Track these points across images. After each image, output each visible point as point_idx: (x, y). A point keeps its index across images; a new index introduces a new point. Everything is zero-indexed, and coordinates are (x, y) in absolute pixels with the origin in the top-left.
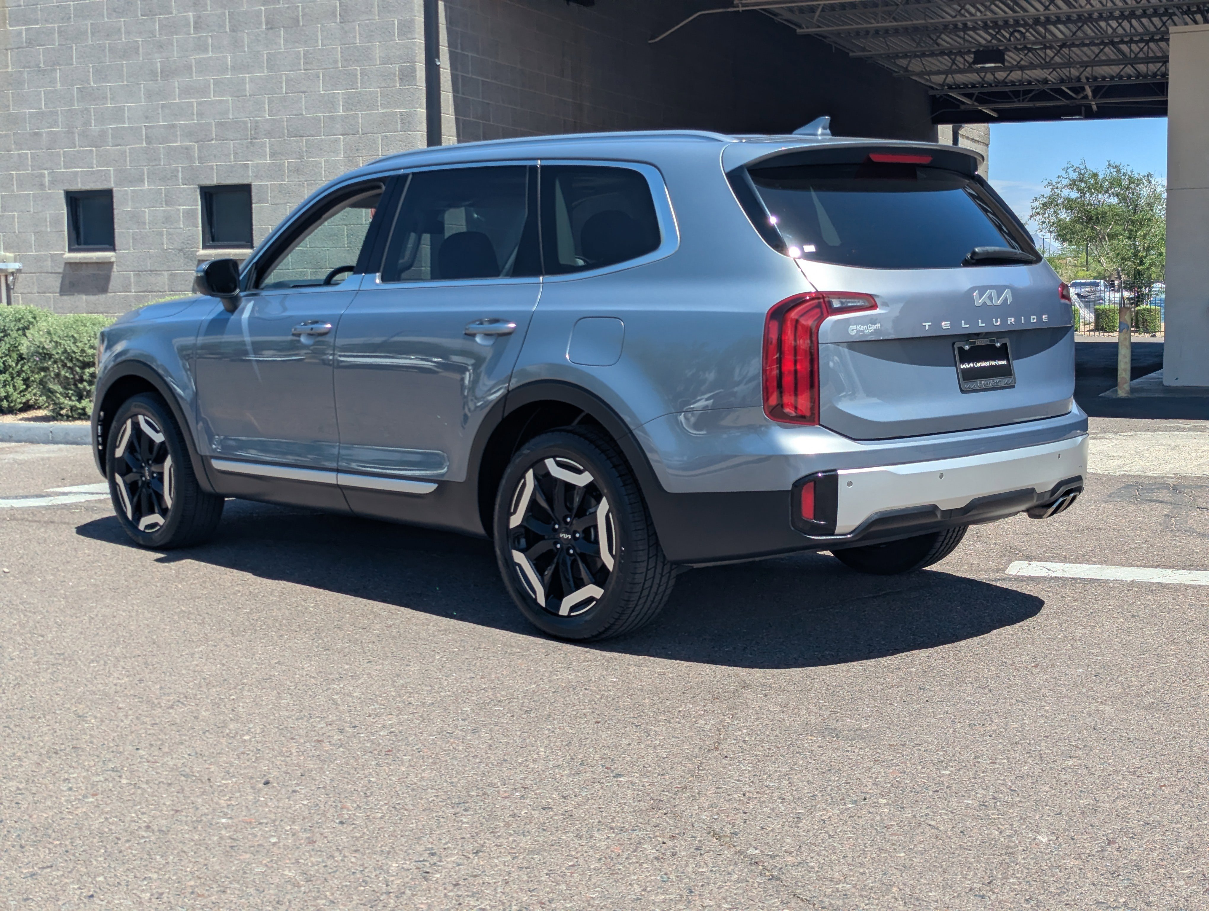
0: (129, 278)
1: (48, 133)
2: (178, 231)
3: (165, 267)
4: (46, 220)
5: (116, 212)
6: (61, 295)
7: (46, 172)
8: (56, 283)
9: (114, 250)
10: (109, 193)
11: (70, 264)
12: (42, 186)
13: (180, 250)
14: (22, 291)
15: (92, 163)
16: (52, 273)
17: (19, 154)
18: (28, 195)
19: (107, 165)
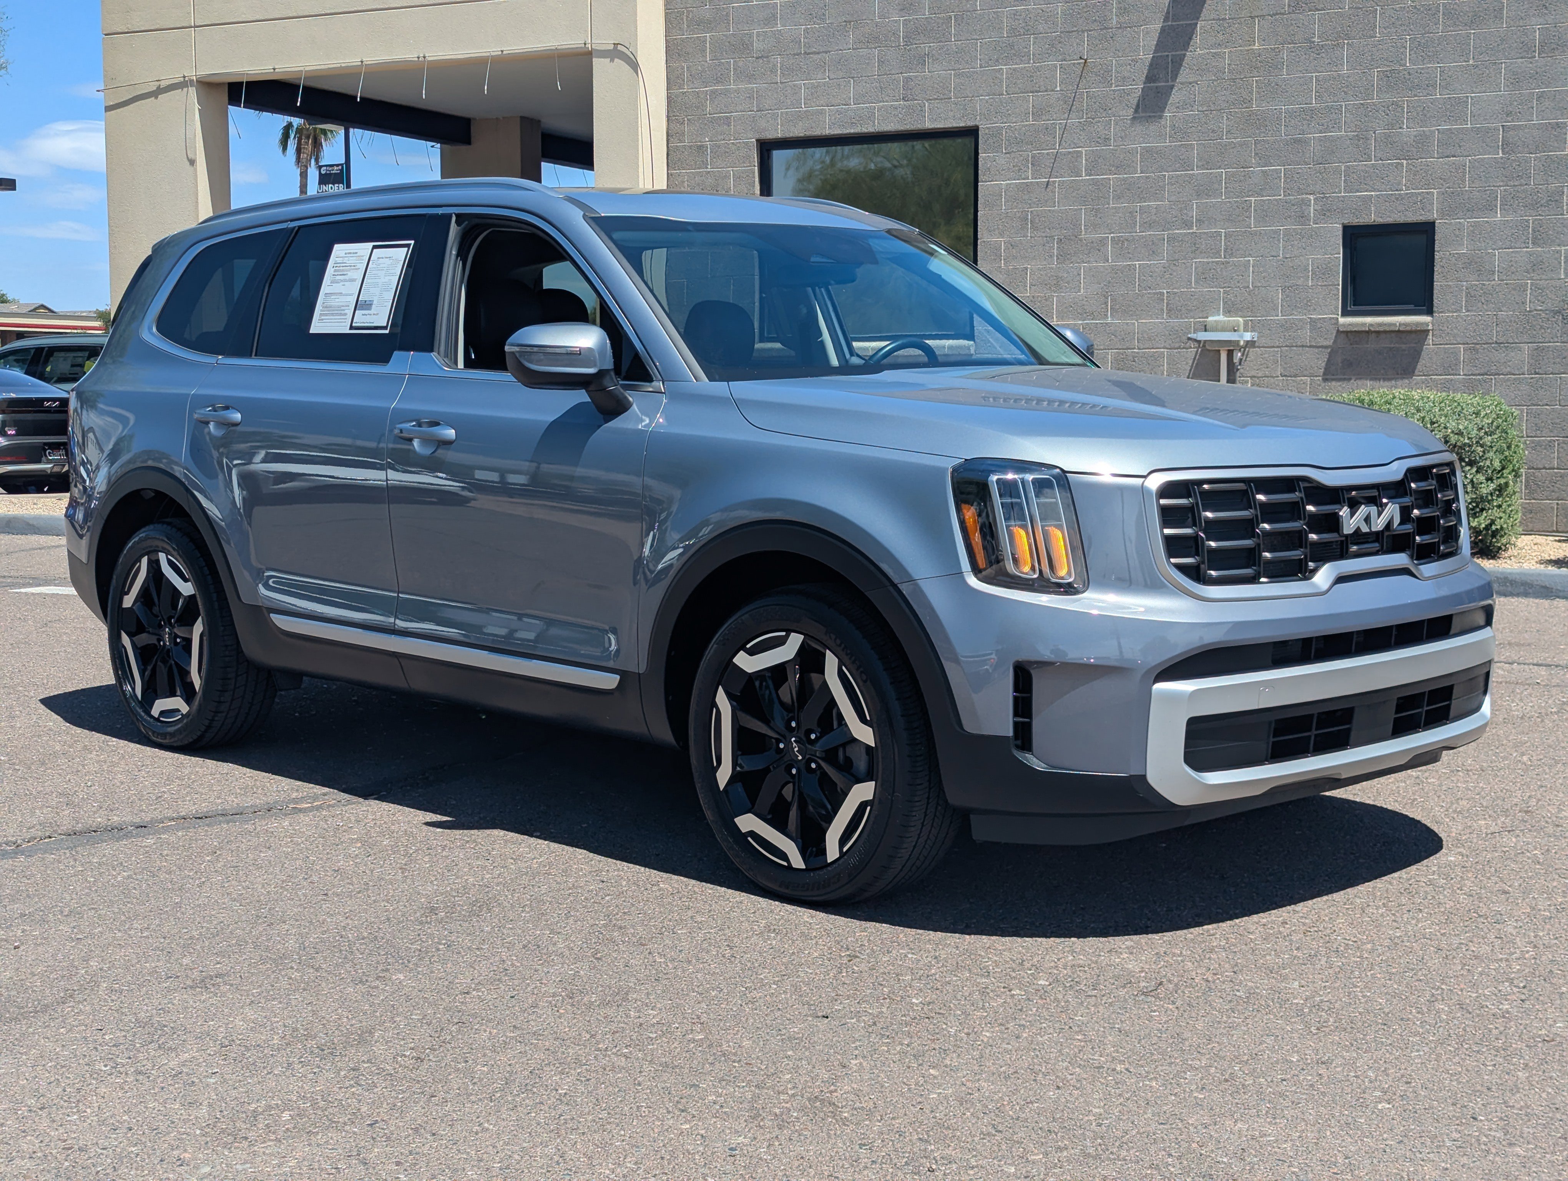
0: (1456, 354)
1: (1320, 139)
2: (1558, 283)
3: (1525, 338)
4: (1306, 269)
5: (1437, 256)
6: (1325, 380)
7: (1312, 197)
8: (1319, 362)
9: (1430, 312)
10: (1427, 230)
11: (1347, 333)
12: (1302, 218)
13: (1556, 313)
14: (1253, 373)
15: (1400, 183)
16: (1311, 346)
17: (1262, 171)
18: (1277, 232)
19: (1428, 185)
